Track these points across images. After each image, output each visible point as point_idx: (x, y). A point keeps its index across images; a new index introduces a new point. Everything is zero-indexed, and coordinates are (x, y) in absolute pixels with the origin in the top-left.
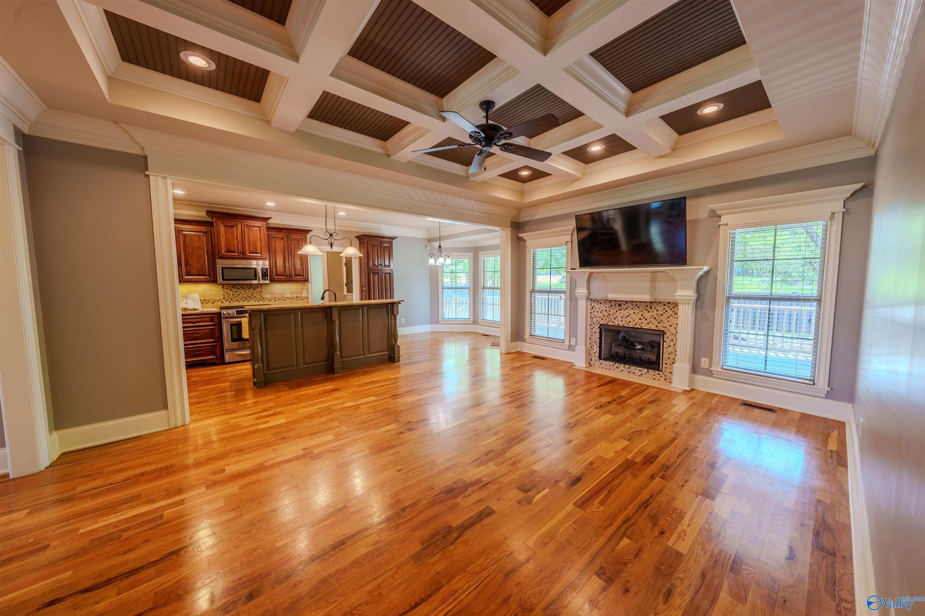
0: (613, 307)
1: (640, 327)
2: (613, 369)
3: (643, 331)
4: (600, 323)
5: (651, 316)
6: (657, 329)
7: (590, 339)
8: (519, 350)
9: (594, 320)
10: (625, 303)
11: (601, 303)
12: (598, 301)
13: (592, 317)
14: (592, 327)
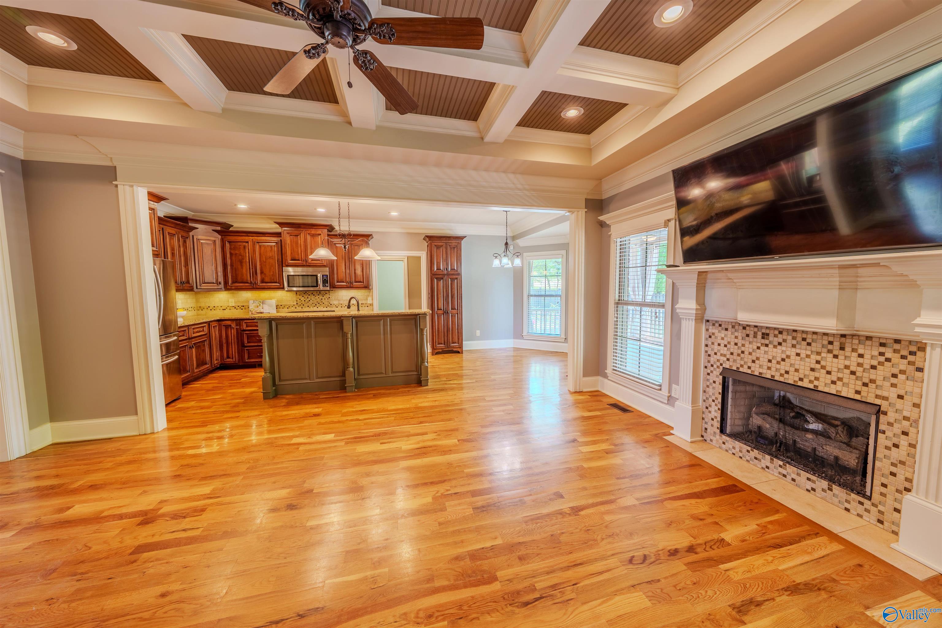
0: (751, 338)
1: (811, 386)
2: (748, 458)
3: (820, 396)
4: (724, 365)
5: (842, 367)
6: (858, 397)
7: (704, 392)
8: (600, 389)
9: (713, 359)
10: (776, 332)
11: (726, 329)
12: (720, 325)
13: (709, 353)
14: (709, 371)
